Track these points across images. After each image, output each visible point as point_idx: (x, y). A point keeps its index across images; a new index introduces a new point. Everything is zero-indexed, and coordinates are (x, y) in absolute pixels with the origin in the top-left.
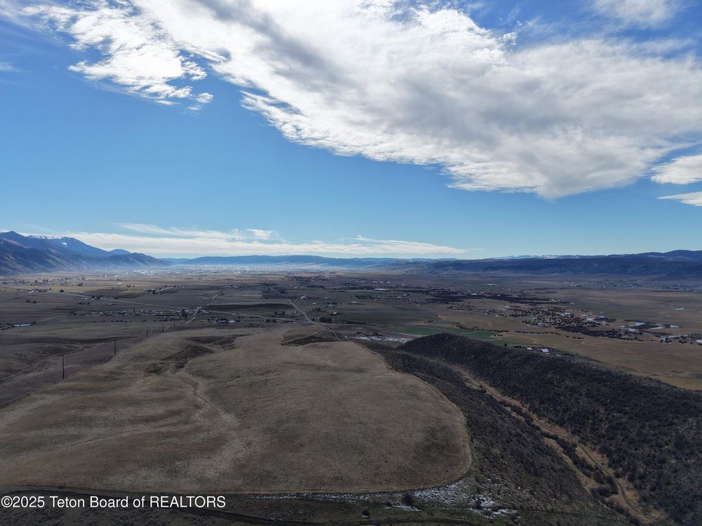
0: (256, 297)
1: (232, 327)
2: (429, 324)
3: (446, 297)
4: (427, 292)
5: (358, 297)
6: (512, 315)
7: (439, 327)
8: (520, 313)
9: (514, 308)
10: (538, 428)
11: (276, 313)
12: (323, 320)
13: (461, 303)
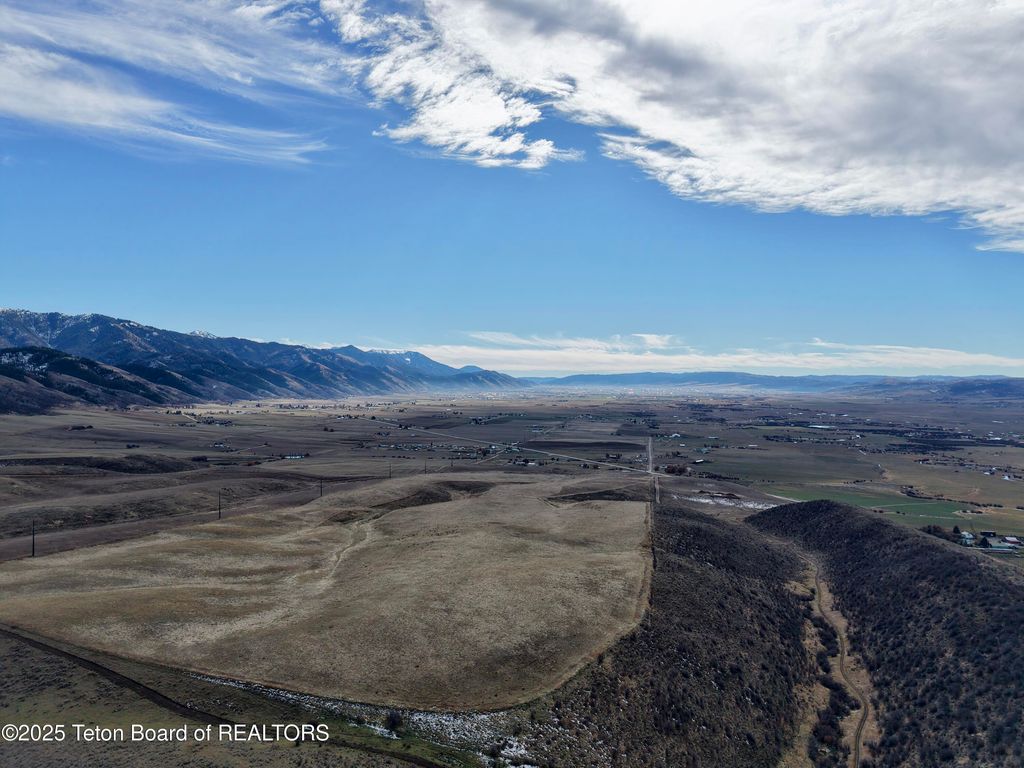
0: (606, 430)
2: (854, 485)
5: (768, 438)
11: (608, 456)
12: (670, 471)
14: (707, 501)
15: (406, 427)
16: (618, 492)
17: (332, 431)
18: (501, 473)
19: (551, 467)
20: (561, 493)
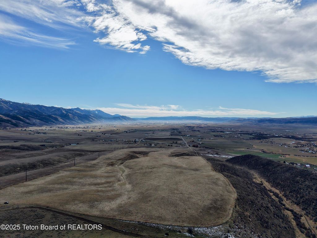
0: (167, 135)
1: (153, 147)
2: (247, 150)
3: (260, 137)
4: (251, 134)
5: (215, 136)
6: (295, 147)
7: (251, 151)
8: (300, 146)
9: (297, 143)
10: (284, 205)
11: (173, 142)
12: (194, 146)
13: (267, 140)
15: (105, 134)
19: (158, 146)
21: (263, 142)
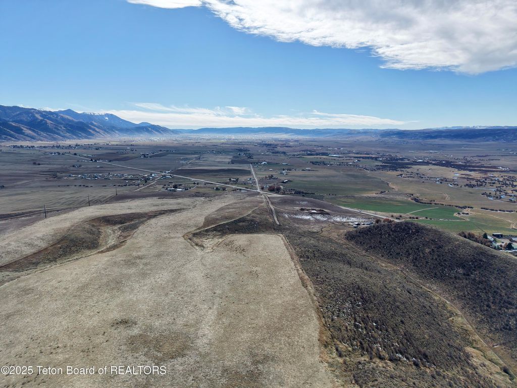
0: (222, 163)
4: (376, 159)
5: (313, 163)
6: (467, 185)
8: (474, 183)
9: (466, 177)
11: (230, 179)
12: (272, 190)
13: (409, 171)
14: (308, 217)
15: (96, 161)
16: (249, 218)
17: (39, 164)
18: (155, 200)
19: (193, 190)
20: (204, 226)
21: (403, 176)
